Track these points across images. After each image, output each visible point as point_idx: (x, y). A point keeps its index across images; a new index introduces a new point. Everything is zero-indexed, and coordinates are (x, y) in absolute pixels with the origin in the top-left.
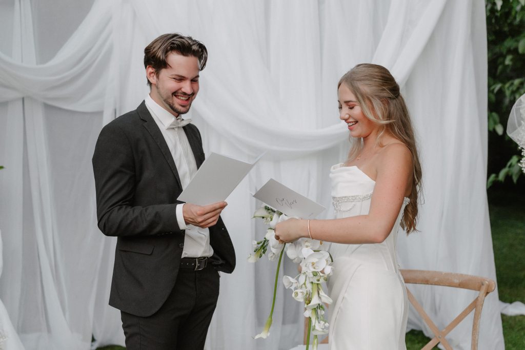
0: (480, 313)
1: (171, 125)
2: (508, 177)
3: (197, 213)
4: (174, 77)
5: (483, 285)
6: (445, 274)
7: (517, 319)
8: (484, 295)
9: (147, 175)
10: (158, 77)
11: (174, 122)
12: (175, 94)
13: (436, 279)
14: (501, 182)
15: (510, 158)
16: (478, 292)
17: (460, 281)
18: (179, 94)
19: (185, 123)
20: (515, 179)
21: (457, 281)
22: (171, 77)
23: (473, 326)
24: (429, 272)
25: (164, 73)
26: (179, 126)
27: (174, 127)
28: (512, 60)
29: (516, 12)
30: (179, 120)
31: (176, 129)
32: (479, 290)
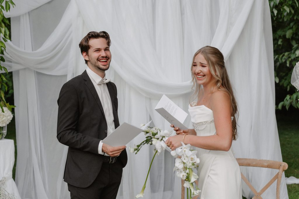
0: (280, 182)
1: (100, 82)
2: (284, 107)
3: (110, 150)
4: (95, 50)
5: (281, 166)
6: (259, 160)
7: (293, 186)
8: (282, 171)
9: (85, 110)
10: (88, 56)
11: (101, 80)
12: (98, 60)
13: (254, 163)
14: (280, 110)
15: (285, 96)
16: (279, 170)
17: (268, 164)
18: (100, 59)
19: (107, 81)
20: (287, 108)
21: (266, 164)
22: (93, 51)
23: (277, 189)
24: (250, 159)
25: (91, 51)
26: (104, 83)
27: (101, 83)
28: (282, 42)
29: (284, 16)
30: (104, 80)
31: (102, 85)
32: (279, 169)
